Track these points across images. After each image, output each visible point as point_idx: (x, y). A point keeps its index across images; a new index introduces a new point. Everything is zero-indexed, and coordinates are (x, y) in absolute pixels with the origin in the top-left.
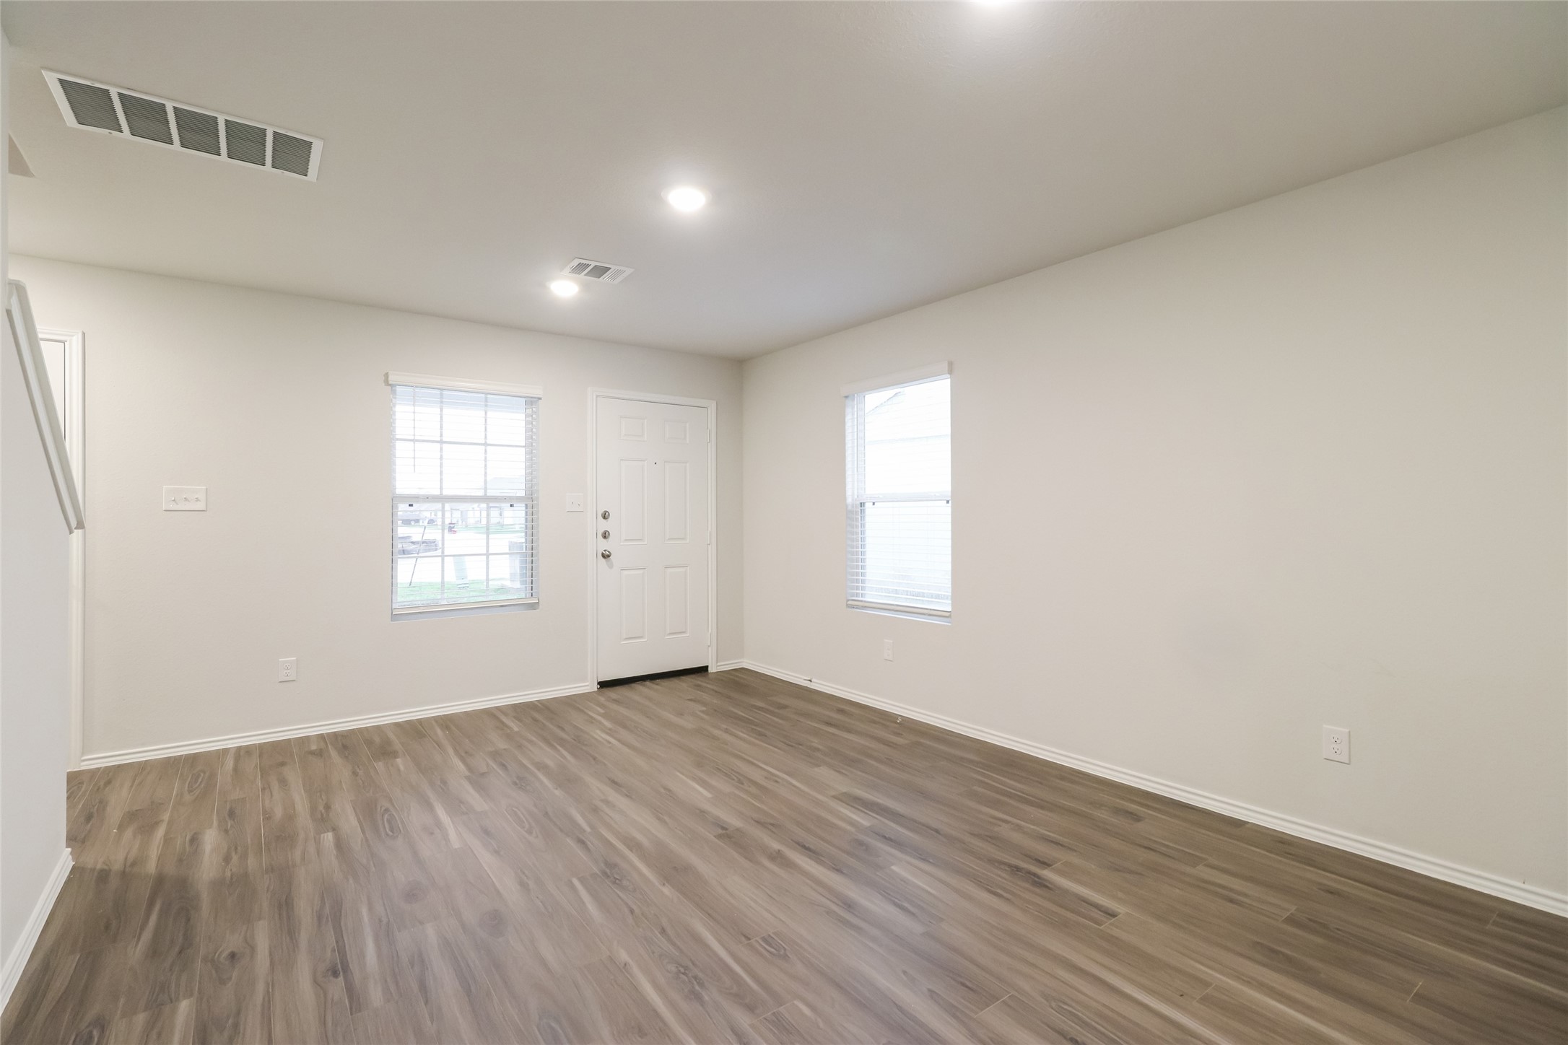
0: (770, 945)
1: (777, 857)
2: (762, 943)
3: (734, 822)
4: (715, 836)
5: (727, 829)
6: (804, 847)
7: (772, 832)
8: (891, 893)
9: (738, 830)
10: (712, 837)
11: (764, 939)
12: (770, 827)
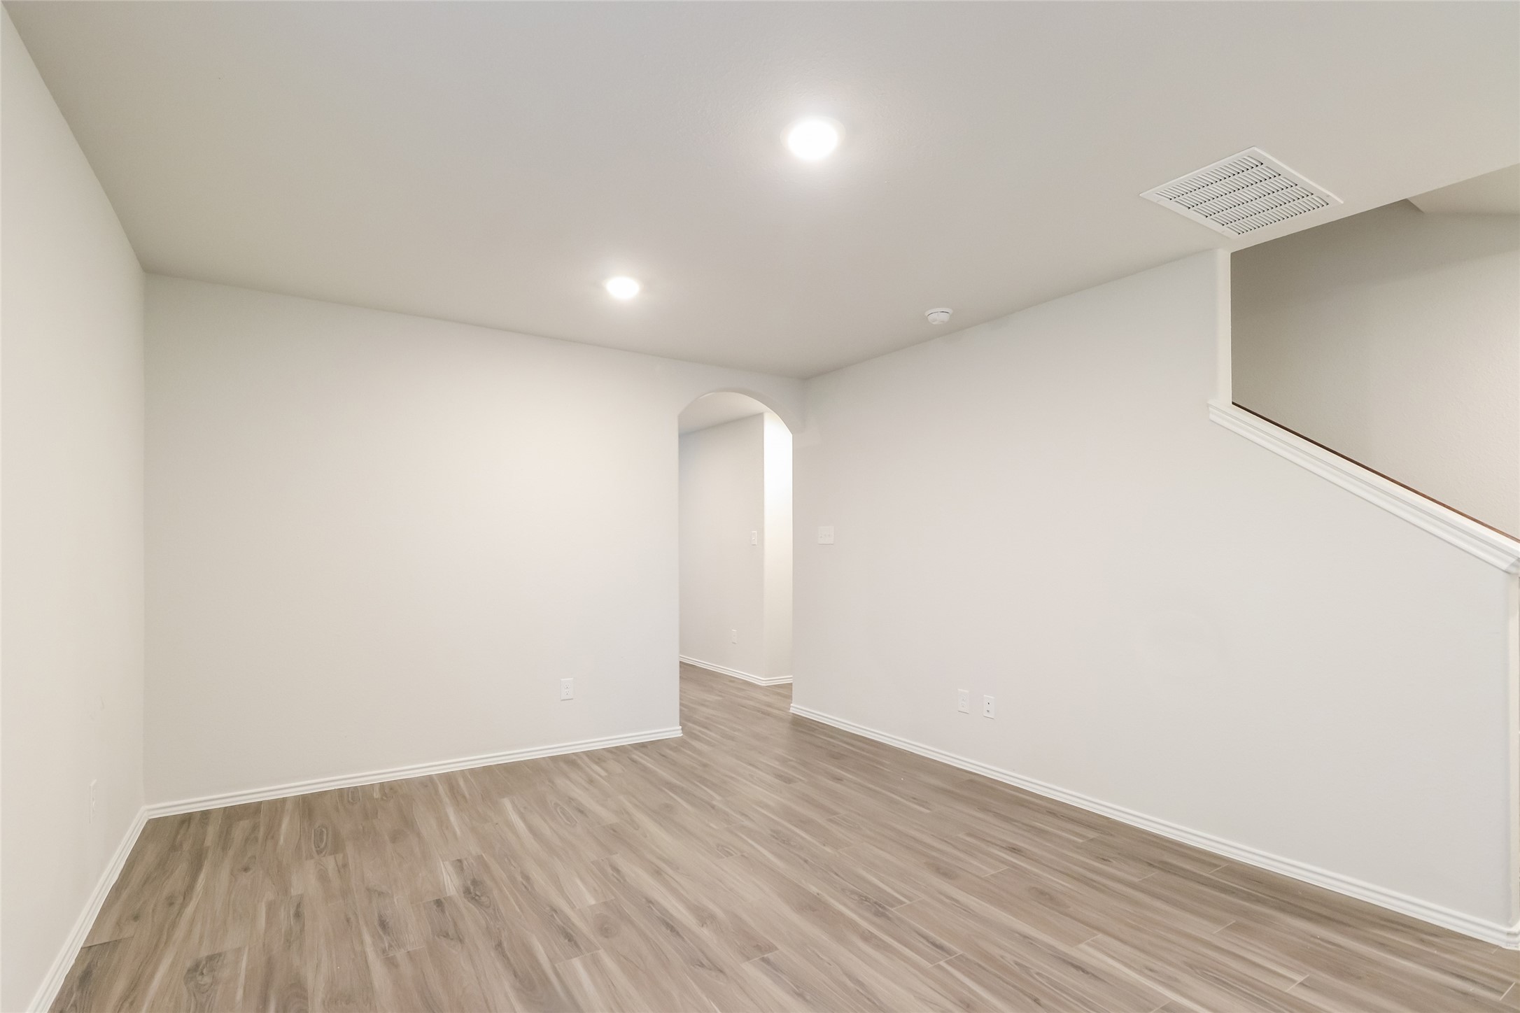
0: (727, 852)
1: (705, 917)
2: (732, 852)
3: (752, 971)
4: (777, 949)
5: (763, 960)
6: (672, 929)
7: (703, 952)
8: (616, 880)
9: (748, 959)
10: (779, 947)
11: (732, 855)
12: (705, 962)
